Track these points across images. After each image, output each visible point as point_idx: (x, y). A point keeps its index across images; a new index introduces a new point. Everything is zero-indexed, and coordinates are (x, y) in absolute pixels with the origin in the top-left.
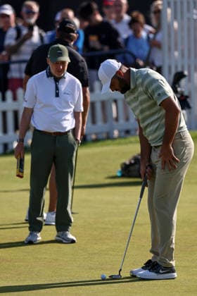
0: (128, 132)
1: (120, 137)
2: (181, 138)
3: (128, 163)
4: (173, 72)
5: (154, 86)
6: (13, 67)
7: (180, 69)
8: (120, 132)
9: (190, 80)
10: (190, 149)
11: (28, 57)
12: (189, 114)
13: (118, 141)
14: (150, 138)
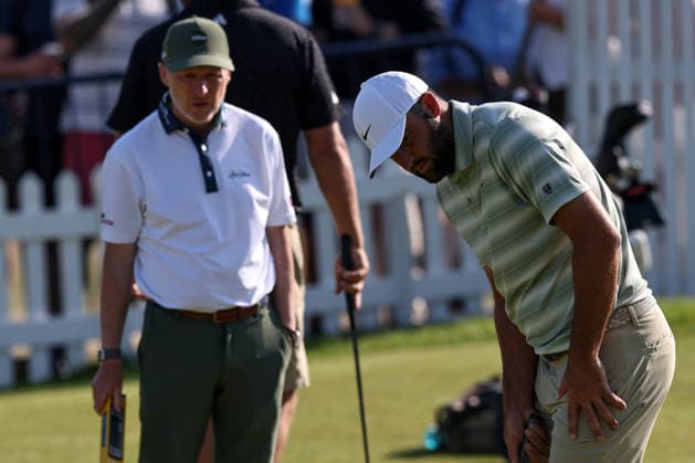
0: (457, 305)
1: (431, 322)
2: (631, 322)
3: (458, 405)
4: (605, 106)
5: (530, 160)
6: (81, 94)
7: (625, 98)
8: (431, 304)
9: (659, 133)
10: (662, 357)
11: (121, 63)
12: (659, 244)
13: (425, 335)
14: (527, 330)
